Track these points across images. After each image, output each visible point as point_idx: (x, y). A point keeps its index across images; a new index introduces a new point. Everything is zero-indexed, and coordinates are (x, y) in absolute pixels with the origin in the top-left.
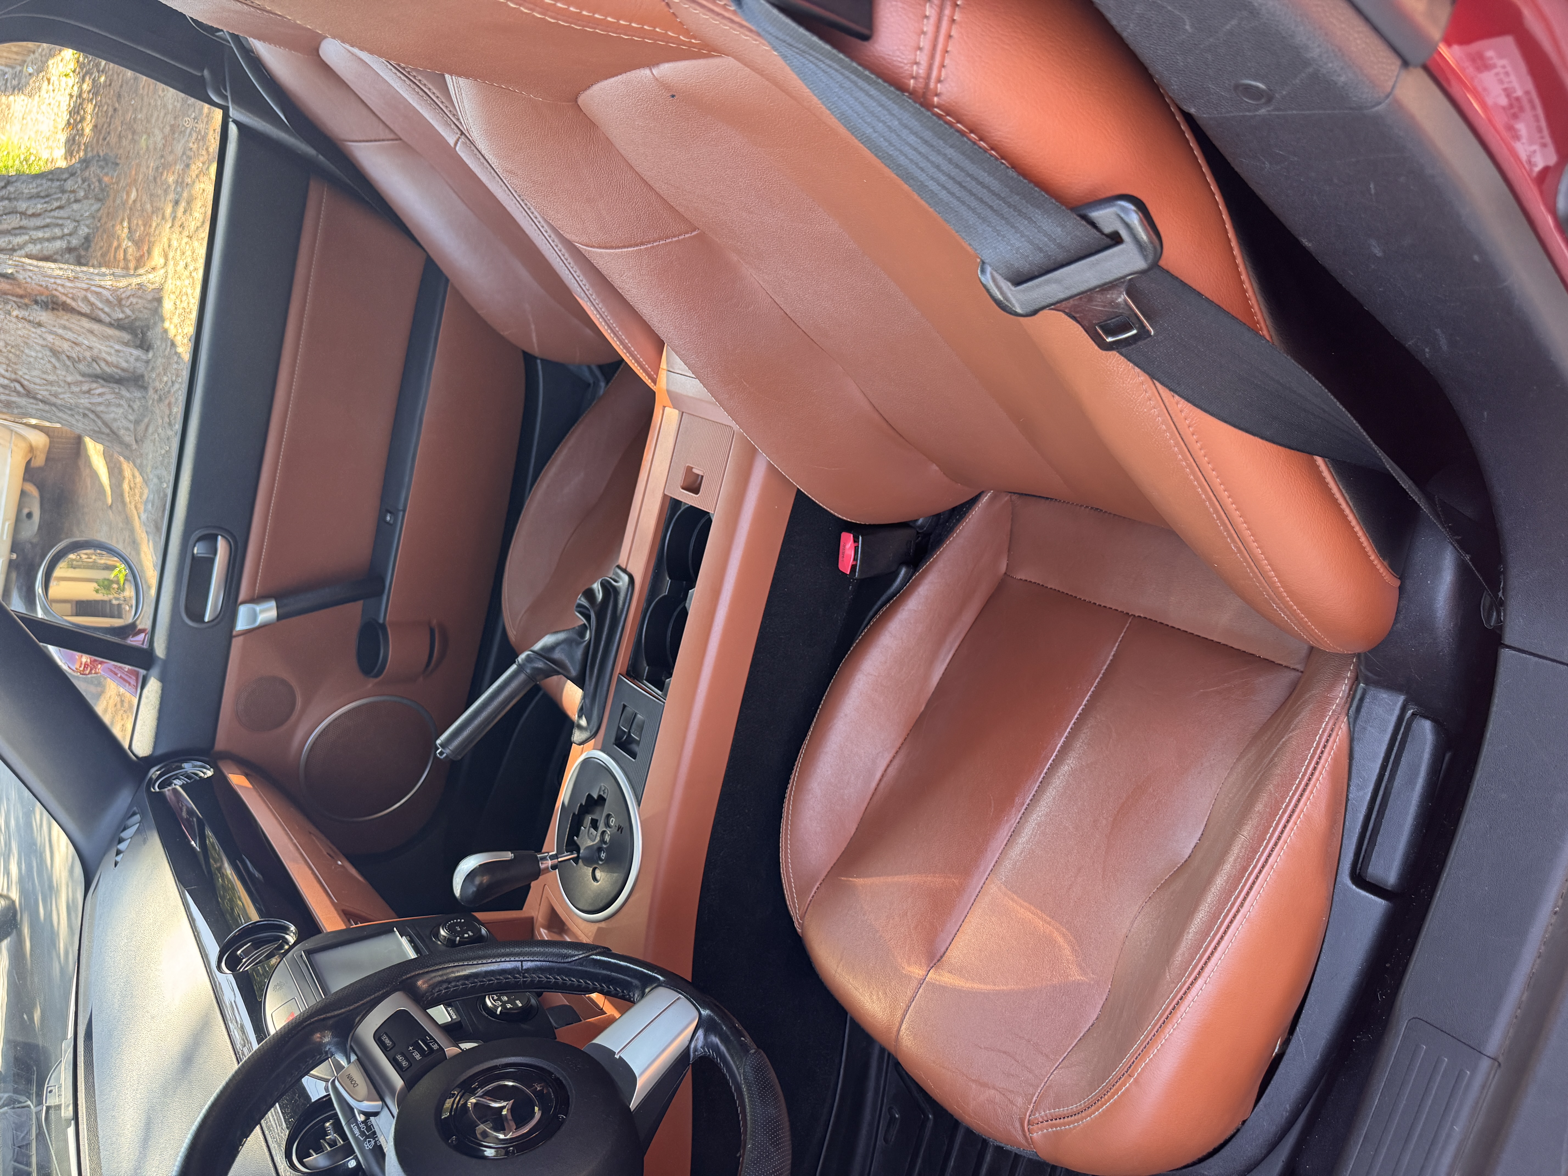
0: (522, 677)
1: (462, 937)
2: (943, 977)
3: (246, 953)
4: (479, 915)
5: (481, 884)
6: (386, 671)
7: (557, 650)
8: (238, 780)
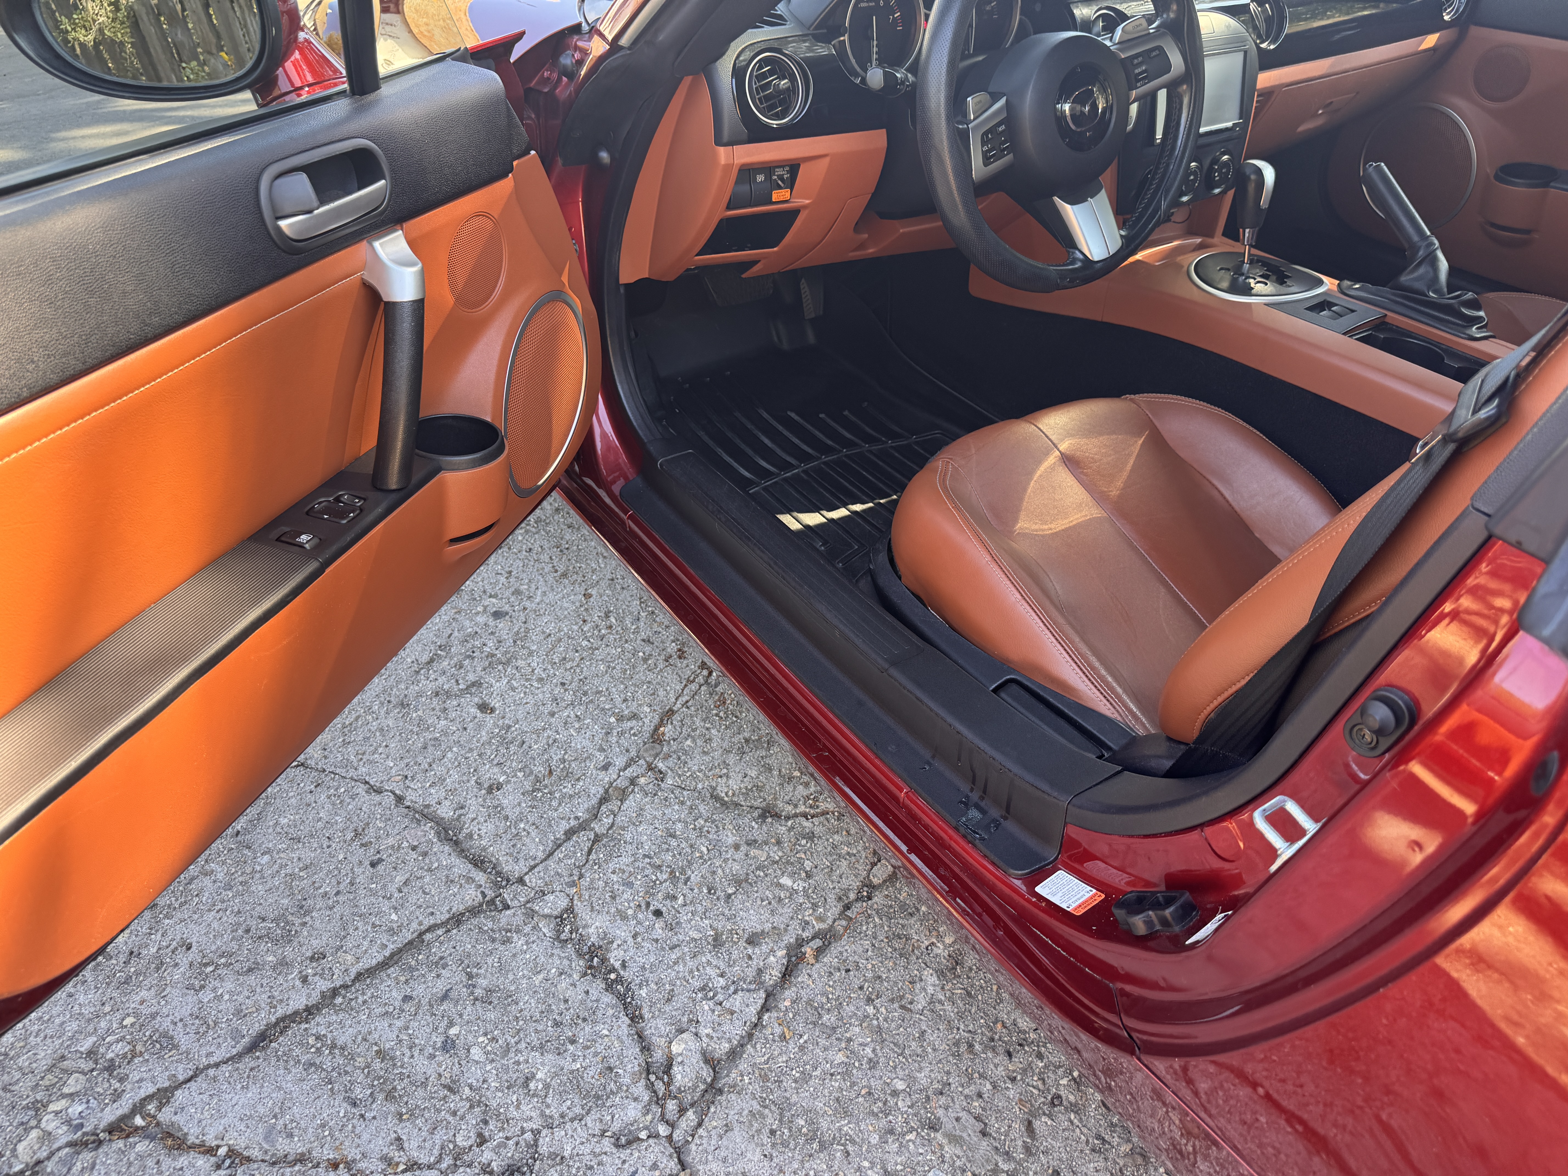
0: (1416, 238)
1: (1216, 171)
2: (1053, 458)
3: (1264, 11)
4: (1231, 193)
5: (1249, 178)
6: (1497, 183)
7: (1430, 269)
8: (1430, 40)
